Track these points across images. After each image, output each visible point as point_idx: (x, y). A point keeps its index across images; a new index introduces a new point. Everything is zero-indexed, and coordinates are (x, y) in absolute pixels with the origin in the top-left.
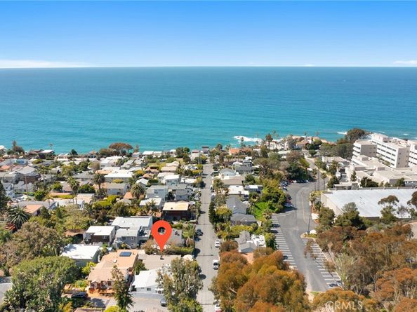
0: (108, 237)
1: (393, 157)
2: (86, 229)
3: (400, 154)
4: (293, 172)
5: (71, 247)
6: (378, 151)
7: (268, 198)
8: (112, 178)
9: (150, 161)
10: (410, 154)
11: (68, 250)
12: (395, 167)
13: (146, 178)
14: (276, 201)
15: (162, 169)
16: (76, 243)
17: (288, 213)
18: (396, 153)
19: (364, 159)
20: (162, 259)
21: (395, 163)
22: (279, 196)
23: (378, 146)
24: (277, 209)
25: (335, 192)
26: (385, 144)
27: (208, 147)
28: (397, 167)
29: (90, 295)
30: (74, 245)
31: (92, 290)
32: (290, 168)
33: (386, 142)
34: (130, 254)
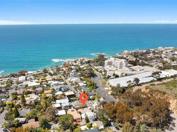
1: (118, 65)
3: (120, 64)
6: (113, 63)
10: (123, 64)
12: (119, 68)
14: (93, 86)
15: (47, 80)
18: (119, 64)
19: (110, 67)
20: (83, 110)
21: (119, 67)
22: (94, 84)
23: (113, 62)
26: (115, 61)
27: (52, 67)
28: (120, 68)
32: (90, 73)
33: (115, 60)
34: (74, 110)
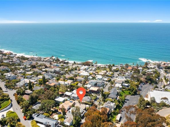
0: (70, 96)
2: (65, 92)
4: (148, 80)
5: (58, 97)
7: (129, 90)
8: (81, 75)
9: (98, 68)
11: (57, 98)
13: (92, 76)
14: (132, 91)
15: (99, 73)
16: (60, 97)
17: (136, 96)
20: (80, 105)
22: (134, 89)
24: (131, 94)
25: (155, 91)
29: (59, 111)
30: (59, 97)
31: (60, 110)
32: (147, 78)
34: (72, 102)
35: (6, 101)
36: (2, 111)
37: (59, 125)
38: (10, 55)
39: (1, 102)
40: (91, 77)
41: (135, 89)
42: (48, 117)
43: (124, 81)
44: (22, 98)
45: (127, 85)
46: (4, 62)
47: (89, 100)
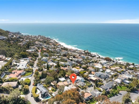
7: (127, 86)
13: (103, 69)
15: (111, 68)
34: (69, 83)
35: (30, 73)
36: (24, 77)
37: (49, 94)
38: (58, 46)
39: (27, 72)
40: (101, 70)
41: (133, 87)
42: (45, 87)
43: (127, 79)
44: (38, 73)
45: (128, 82)
46: (49, 50)
47: (82, 85)
